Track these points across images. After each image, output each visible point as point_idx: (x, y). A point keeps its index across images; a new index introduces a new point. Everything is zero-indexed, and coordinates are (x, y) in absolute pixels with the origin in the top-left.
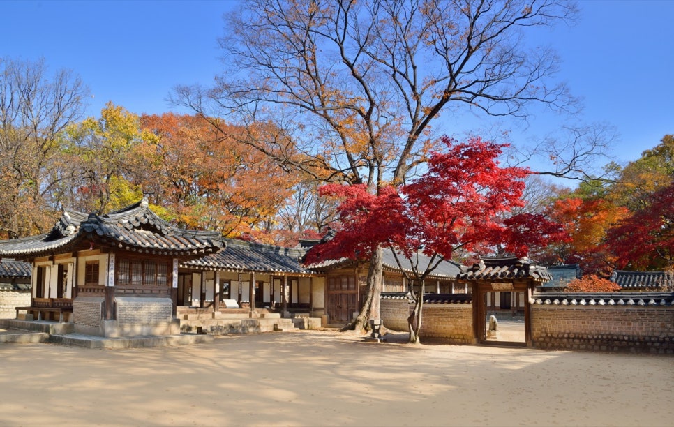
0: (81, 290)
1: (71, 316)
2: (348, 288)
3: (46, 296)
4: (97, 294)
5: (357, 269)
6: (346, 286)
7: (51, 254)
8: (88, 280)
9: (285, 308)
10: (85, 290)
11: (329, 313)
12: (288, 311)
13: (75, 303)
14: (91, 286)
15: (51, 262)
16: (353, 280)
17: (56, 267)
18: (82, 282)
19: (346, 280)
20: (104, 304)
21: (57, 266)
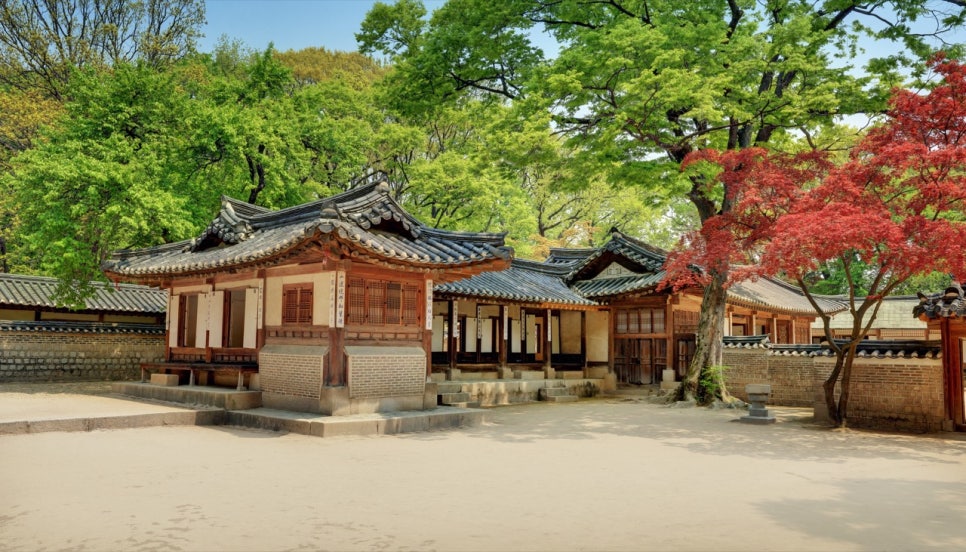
0: (273, 334)
1: (256, 379)
2: (652, 330)
3: (200, 343)
4: (309, 342)
5: (670, 297)
6: (649, 326)
7: (210, 275)
8: (287, 317)
9: (549, 362)
10: (279, 334)
11: (616, 371)
12: (552, 367)
13: (265, 358)
14: (296, 327)
15: (211, 287)
16: (662, 315)
17: (220, 295)
18: (275, 319)
19: (649, 316)
20: (327, 359)
21: (222, 293)
